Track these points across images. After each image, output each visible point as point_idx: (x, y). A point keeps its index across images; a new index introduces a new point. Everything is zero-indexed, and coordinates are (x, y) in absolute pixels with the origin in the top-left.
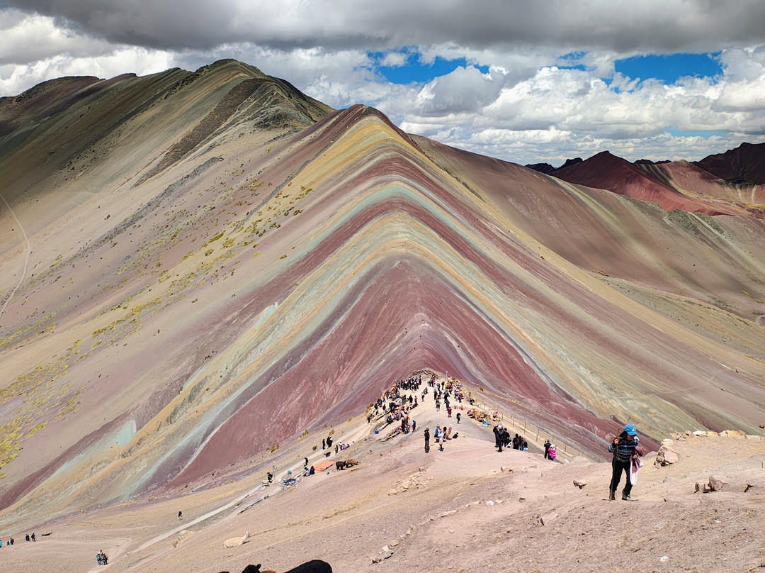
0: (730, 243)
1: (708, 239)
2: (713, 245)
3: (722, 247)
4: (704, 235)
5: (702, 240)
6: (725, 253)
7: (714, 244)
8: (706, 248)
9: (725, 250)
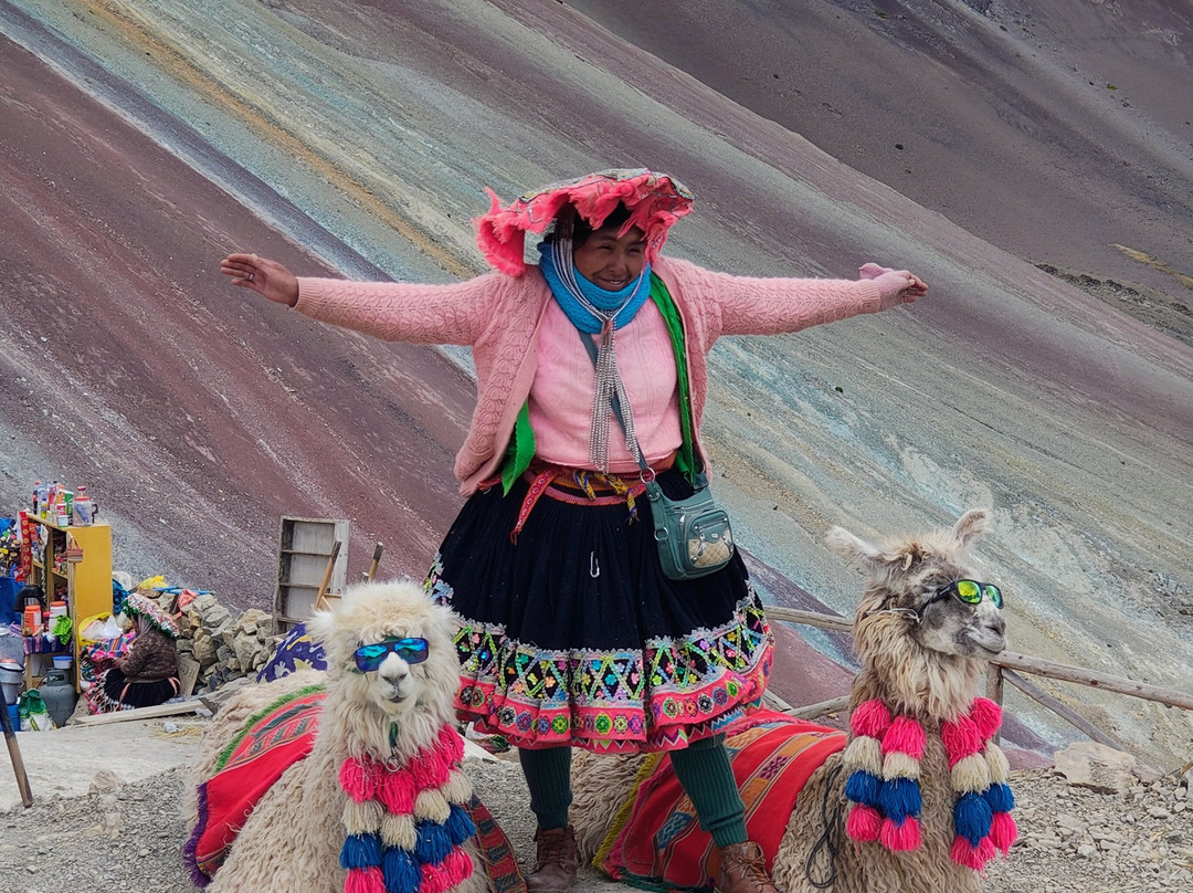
0: (1025, 49)
1: (935, 35)
2: (959, 60)
3: (994, 66)
4: (911, 17)
5: (911, 40)
6: (1014, 93)
7: (958, 54)
8: (933, 76)
9: (1011, 78)
